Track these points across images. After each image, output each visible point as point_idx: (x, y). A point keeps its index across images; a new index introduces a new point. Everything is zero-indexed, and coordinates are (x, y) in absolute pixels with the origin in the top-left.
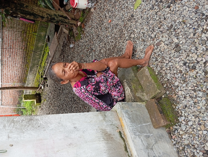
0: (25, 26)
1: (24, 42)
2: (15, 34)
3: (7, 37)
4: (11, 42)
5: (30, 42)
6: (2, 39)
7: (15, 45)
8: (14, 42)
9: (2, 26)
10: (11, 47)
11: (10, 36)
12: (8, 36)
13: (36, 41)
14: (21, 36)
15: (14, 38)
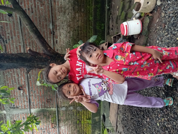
0: (79, 114)
2: (71, 126)
9: (58, 120)
12: (64, 131)
13: (92, 130)
14: (76, 128)
15: (71, 132)
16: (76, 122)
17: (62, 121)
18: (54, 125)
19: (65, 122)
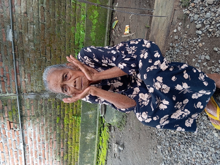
0: (60, 106)
1: (61, 140)
2: (45, 127)
3: (32, 138)
4: (39, 146)
5: (71, 138)
6: (24, 144)
7: (48, 152)
8: (45, 146)
9: (21, 116)
10: (42, 157)
11: (37, 134)
12: (33, 135)
13: (81, 132)
14: (55, 129)
15: (45, 137)
16: (55, 120)
17: (28, 118)
18: (14, 125)
19: (33, 120)
